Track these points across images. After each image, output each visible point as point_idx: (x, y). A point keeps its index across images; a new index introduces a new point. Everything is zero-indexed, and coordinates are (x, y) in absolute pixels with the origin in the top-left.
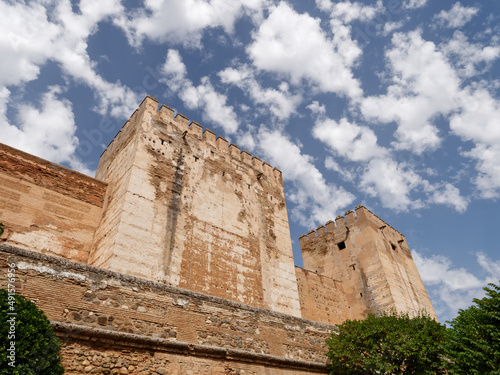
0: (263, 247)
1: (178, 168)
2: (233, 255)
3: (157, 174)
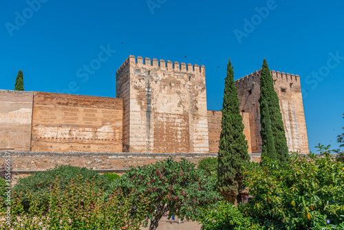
0: (190, 116)
1: (148, 91)
2: (175, 124)
3: (140, 98)
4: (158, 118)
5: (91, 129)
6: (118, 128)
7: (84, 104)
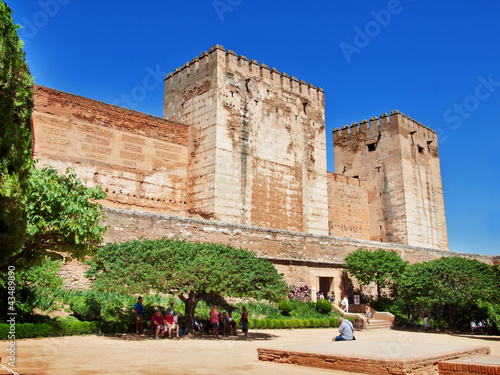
0: (304, 172)
1: (244, 117)
2: (283, 182)
3: (232, 127)
4: (259, 168)
5: (134, 176)
6: (180, 181)
7: (121, 126)
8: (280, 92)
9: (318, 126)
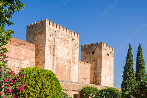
0: (72, 61)
1: (54, 44)
2: (65, 65)
3: (50, 47)
4: (58, 60)
5: (18, 61)
6: (33, 63)
7: (15, 44)
8: (65, 35)
9: (77, 47)
